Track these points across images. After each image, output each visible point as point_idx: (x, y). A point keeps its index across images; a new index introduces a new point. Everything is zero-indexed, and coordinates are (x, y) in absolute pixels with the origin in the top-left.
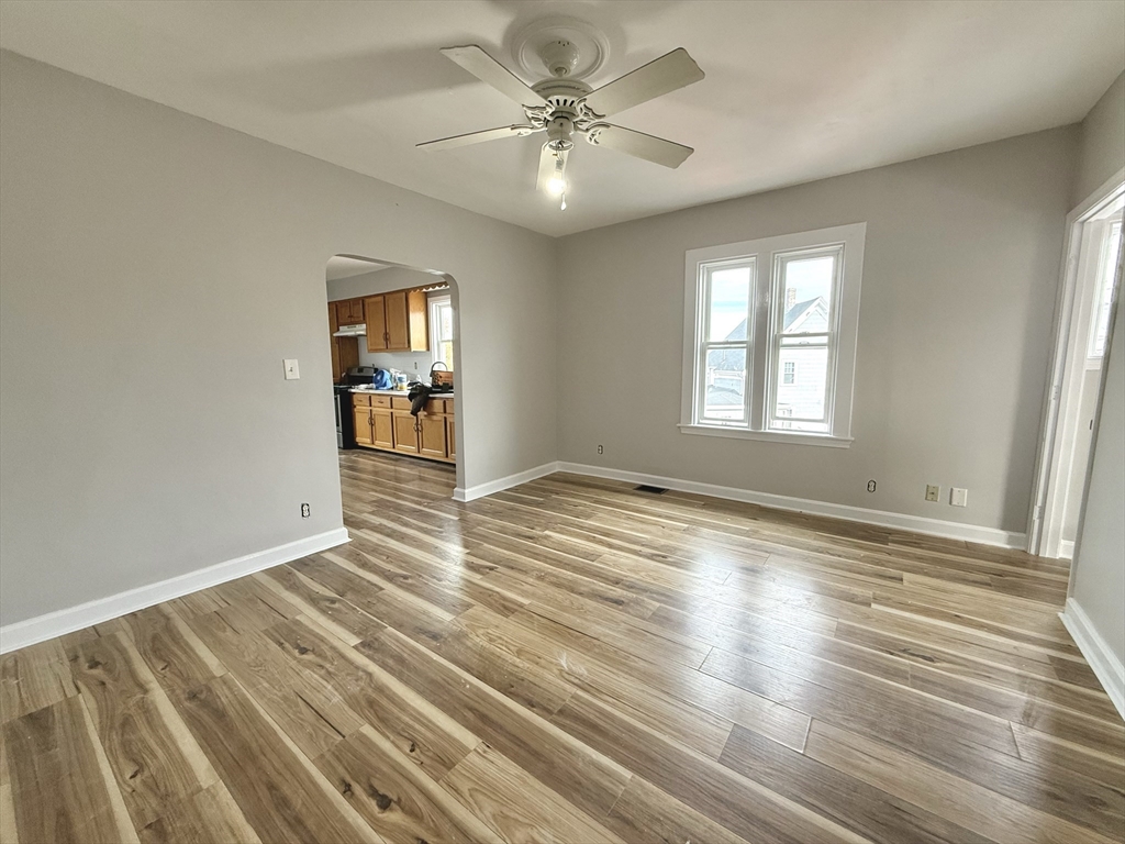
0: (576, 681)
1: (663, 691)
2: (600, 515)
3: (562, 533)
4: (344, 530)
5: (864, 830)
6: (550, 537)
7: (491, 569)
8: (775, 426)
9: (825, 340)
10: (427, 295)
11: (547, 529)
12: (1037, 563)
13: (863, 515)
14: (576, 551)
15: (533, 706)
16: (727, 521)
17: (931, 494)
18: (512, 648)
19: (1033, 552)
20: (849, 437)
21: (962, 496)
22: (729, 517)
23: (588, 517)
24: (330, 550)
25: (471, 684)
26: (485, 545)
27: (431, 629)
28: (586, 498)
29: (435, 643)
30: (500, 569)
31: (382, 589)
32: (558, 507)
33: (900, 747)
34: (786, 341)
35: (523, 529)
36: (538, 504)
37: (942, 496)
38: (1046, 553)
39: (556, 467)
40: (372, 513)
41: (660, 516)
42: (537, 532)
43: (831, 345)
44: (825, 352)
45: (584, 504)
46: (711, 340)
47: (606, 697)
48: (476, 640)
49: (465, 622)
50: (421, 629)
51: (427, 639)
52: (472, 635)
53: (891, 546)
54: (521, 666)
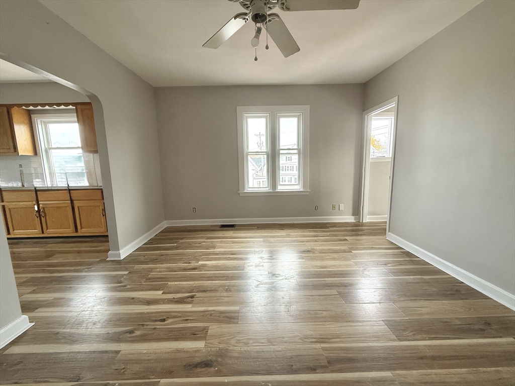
0: (314, 340)
1: (347, 322)
2: (218, 244)
3: (210, 260)
4: (25, 317)
5: (453, 336)
6: (205, 264)
7: (192, 297)
8: (280, 188)
9: (296, 151)
10: (29, 113)
11: (199, 261)
12: (363, 225)
13: (313, 220)
14: (227, 267)
15: (315, 370)
16: (274, 233)
17: (334, 207)
18: (263, 341)
19: (361, 221)
20: (308, 190)
21: (342, 207)
22: (274, 231)
23: (214, 247)
24: (14, 343)
25: (270, 382)
26: (169, 283)
27: (198, 360)
28: (201, 238)
29: (212, 369)
30: (198, 295)
31: (118, 352)
32: (190, 246)
33: (419, 300)
34: (281, 152)
35: (182, 265)
36: (177, 248)
37: (337, 207)
38: (364, 221)
39: (165, 225)
40: (33, 292)
41: (246, 238)
42: (194, 264)
43: (299, 154)
44: (296, 156)
45: (205, 242)
46: (249, 151)
47: (334, 340)
48: (237, 349)
49: (215, 341)
50: (190, 365)
51: (203, 369)
52: (231, 348)
53: (331, 229)
54: (280, 349)
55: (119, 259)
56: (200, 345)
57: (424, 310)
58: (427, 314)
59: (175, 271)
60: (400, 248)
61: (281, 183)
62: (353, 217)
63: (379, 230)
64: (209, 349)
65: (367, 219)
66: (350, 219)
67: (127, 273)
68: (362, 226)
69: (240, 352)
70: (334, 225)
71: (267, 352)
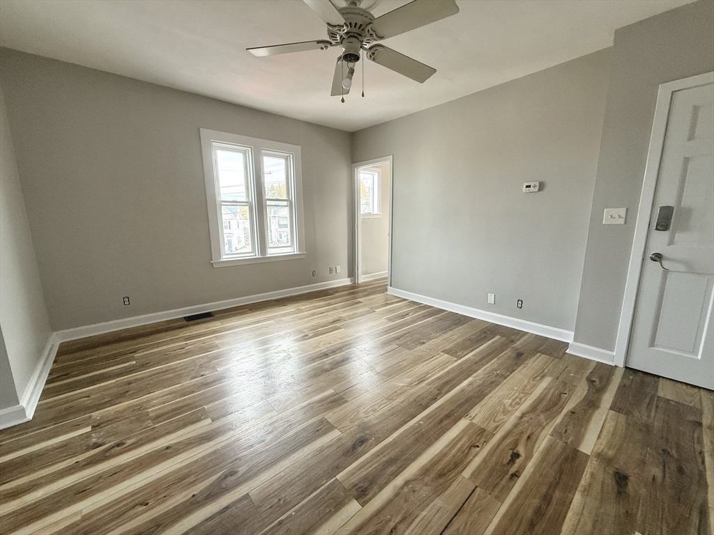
0: (416, 383)
17: (331, 270)
19: (357, 282)
20: (305, 252)
21: (338, 269)
28: (173, 341)
34: (268, 203)
37: (334, 270)
38: (359, 282)
39: (56, 340)
43: (290, 206)
45: (188, 344)
47: (428, 376)
48: (372, 418)
49: (346, 423)
50: (348, 451)
51: (363, 446)
52: (366, 420)
53: (336, 295)
54: (402, 400)
55: (25, 420)
56: (335, 434)
57: (455, 337)
58: (458, 338)
59: (193, 392)
60: (405, 300)
61: (271, 245)
62: (349, 279)
63: (378, 288)
64: (349, 431)
65: (362, 279)
66: (346, 282)
67: (89, 429)
68: (358, 287)
69: (377, 418)
70: (336, 290)
71: (396, 406)
